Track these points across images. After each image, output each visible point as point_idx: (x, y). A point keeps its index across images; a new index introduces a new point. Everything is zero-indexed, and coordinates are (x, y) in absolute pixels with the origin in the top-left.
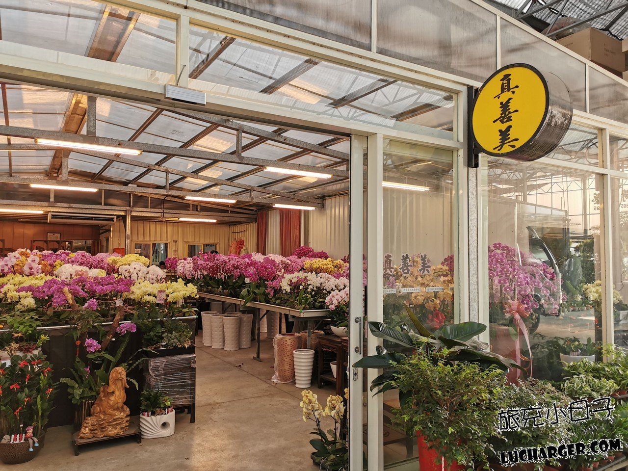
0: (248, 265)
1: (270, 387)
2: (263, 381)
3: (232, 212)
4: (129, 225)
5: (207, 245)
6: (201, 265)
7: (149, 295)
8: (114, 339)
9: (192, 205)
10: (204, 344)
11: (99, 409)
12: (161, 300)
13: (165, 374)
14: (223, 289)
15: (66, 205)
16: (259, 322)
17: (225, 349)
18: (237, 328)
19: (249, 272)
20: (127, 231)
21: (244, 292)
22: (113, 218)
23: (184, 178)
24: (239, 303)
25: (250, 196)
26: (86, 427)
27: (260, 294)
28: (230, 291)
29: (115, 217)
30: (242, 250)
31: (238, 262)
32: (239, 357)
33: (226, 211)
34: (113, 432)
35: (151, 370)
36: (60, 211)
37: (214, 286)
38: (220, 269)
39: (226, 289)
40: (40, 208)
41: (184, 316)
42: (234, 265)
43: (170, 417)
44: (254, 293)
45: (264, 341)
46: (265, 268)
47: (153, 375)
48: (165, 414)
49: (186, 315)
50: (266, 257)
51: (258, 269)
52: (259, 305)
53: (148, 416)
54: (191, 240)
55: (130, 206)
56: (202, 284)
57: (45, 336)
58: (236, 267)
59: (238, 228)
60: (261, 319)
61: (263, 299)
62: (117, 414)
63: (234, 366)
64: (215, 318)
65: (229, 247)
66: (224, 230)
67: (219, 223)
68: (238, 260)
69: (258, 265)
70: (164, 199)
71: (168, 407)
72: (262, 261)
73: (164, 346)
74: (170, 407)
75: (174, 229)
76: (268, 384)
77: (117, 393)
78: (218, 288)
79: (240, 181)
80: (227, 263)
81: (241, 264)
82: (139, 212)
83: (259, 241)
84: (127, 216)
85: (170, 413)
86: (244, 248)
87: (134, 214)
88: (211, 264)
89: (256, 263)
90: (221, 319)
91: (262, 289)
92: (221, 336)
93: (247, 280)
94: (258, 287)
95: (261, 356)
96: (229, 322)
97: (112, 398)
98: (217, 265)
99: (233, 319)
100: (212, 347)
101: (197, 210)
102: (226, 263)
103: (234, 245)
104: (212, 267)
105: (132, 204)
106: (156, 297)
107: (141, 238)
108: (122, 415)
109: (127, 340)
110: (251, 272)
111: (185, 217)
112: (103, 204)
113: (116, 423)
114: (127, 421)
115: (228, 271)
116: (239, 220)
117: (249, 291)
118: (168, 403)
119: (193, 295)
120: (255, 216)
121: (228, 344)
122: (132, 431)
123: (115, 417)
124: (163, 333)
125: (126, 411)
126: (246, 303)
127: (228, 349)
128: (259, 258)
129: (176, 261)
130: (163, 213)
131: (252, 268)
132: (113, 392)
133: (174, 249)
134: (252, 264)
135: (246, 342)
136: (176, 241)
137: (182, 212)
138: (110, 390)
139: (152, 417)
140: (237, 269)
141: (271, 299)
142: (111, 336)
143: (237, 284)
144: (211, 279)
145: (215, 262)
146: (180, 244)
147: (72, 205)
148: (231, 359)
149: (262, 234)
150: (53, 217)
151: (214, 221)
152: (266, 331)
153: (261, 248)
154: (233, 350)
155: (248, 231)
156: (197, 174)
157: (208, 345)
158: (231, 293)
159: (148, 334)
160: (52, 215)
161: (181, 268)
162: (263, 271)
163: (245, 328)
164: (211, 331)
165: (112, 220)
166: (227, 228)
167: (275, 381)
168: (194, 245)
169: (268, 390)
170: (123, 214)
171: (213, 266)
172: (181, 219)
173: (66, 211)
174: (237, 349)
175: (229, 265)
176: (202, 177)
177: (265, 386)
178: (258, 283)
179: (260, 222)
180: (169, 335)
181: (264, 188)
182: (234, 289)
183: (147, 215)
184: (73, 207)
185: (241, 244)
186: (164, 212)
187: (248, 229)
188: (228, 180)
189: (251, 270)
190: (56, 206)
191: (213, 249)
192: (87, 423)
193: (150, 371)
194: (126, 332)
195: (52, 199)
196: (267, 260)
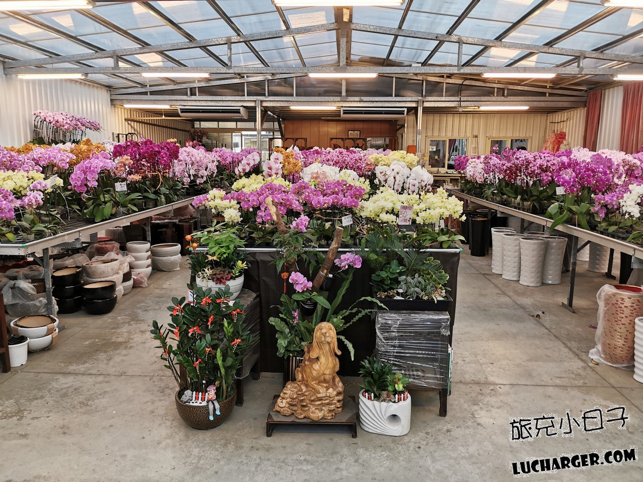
0: (564, 166)
1: (584, 368)
2: (574, 353)
3: (551, 95)
4: (421, 118)
5: (516, 140)
6: (494, 165)
7: (387, 212)
8: (331, 276)
9: (497, 88)
10: (493, 271)
11: (300, 376)
12: (405, 220)
13: (400, 338)
14: (523, 199)
15: (357, 99)
16: (575, 255)
17: (520, 282)
18: (540, 257)
19: (563, 178)
20: (418, 125)
21: (553, 208)
22: (404, 111)
23: (486, 48)
24: (544, 223)
25: (578, 66)
26: (283, 398)
27: (581, 213)
28: (534, 204)
29: (406, 109)
30: (562, 146)
31: (548, 161)
32: (540, 298)
33: (544, 94)
34: (316, 414)
35: (380, 329)
36: (351, 105)
37: (510, 195)
38: (520, 172)
39: (526, 200)
40: (333, 104)
41: (441, 247)
42: (541, 167)
43: (404, 407)
44: (570, 210)
45: (582, 275)
46: (593, 171)
47: (381, 337)
48: (395, 402)
49: (444, 245)
50: (595, 153)
51: (579, 174)
52: (576, 231)
53: (370, 398)
54: (496, 135)
55: (422, 96)
56: (495, 192)
57: (242, 263)
58: (544, 169)
59: (557, 117)
60: (579, 250)
61: (584, 222)
62: (321, 391)
63: (530, 315)
64: (509, 239)
65: (545, 141)
66: (539, 121)
67: (533, 111)
68: (549, 159)
69: (580, 167)
70: (462, 84)
71: (400, 393)
72: (589, 160)
73: (402, 295)
74: (403, 392)
75: (475, 122)
76: (582, 360)
77: (323, 359)
78: (516, 198)
79: (564, 45)
80: (531, 162)
81: (554, 164)
82: (432, 102)
83: (588, 133)
84: (419, 108)
85: (402, 403)
86: (565, 142)
87: (426, 105)
88: (509, 165)
89: (578, 164)
90: (518, 241)
91: (584, 206)
92: (516, 264)
93: (560, 191)
94: (578, 201)
95: (576, 302)
96: (529, 248)
97: (316, 366)
98: (516, 166)
99: (534, 244)
100: (503, 277)
101: (503, 95)
102: (529, 162)
103: (551, 138)
104: (510, 168)
105: (424, 94)
106: (397, 216)
107: (436, 134)
108: (332, 393)
109: (350, 277)
110: (567, 178)
111: (487, 105)
112: (394, 95)
113: (320, 402)
114: (339, 401)
115: (532, 174)
116: (560, 105)
117: (561, 208)
118: (400, 387)
119: (456, 216)
120: (584, 99)
121: (526, 277)
122: (344, 418)
123: (319, 395)
124: (401, 274)
125: (337, 387)
126: (554, 225)
127: (525, 284)
128: (583, 155)
129: (468, 160)
130: (460, 101)
131: (570, 171)
132: (318, 359)
133: (473, 146)
134: (569, 165)
135: (553, 276)
136: (476, 137)
137: (483, 98)
138: (314, 355)
139: (375, 402)
140: (546, 171)
141: (600, 223)
142: (325, 271)
143: (545, 194)
144: (508, 184)
145: (513, 162)
146: (481, 139)
147: (362, 98)
148: (527, 301)
149: (593, 123)
150: (345, 112)
151: (526, 108)
152: (588, 260)
153: (590, 142)
154: (532, 285)
155: (573, 120)
156: (501, 40)
157: (498, 272)
158: (534, 206)
159: (377, 273)
160: (344, 110)
161: (471, 169)
162: (589, 176)
163: (553, 257)
164: (503, 255)
165: (402, 113)
166: (544, 117)
167: (595, 357)
168: (501, 141)
169: (579, 375)
170: (414, 105)
171: (511, 166)
172: (483, 108)
173: (357, 106)
174: (539, 284)
175: (534, 166)
176: (508, 44)
177: (577, 364)
178: (577, 196)
179: (591, 106)
180: (409, 279)
181: (602, 52)
182: (539, 200)
183: (442, 106)
184: (364, 100)
185: (561, 137)
186: (462, 100)
187: (573, 117)
188: (546, 44)
189: (568, 175)
190: (348, 100)
191: (522, 145)
192: (285, 393)
193: (377, 331)
194: (347, 267)
195: (344, 93)
196: (598, 159)
